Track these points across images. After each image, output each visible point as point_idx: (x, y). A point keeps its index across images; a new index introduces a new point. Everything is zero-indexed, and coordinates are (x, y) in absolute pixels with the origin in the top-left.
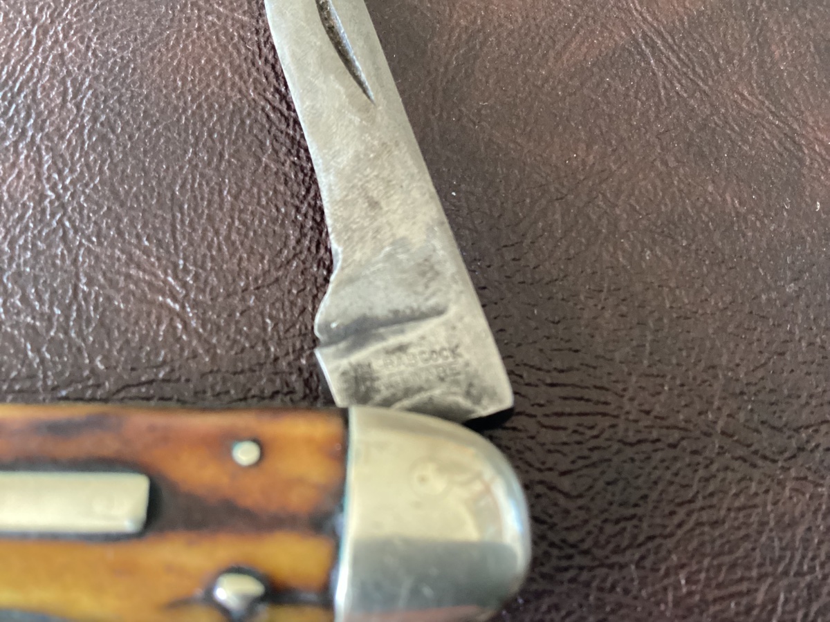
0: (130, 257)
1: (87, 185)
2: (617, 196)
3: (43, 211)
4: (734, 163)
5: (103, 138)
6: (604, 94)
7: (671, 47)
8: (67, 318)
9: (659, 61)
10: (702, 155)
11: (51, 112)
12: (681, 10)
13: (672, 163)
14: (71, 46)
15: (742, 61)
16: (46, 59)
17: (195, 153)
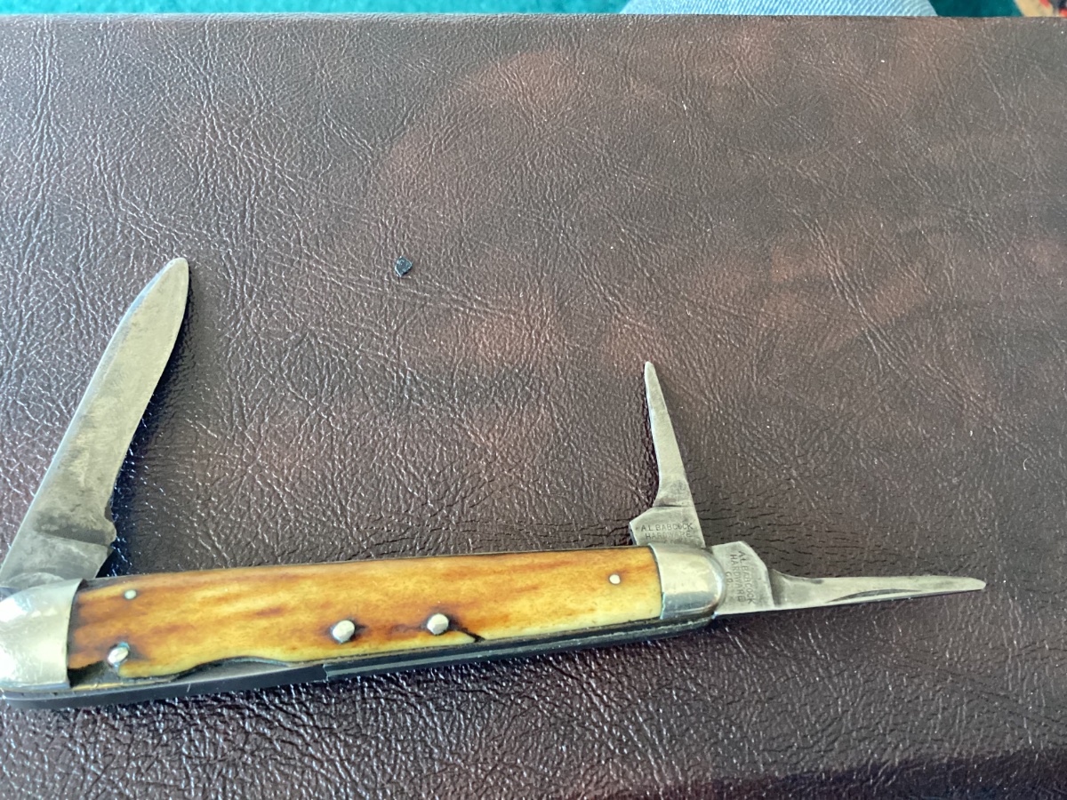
0: (607, 464)
1: (578, 424)
2: (858, 429)
3: (559, 438)
4: (922, 408)
5: (582, 397)
6: (847, 369)
7: (884, 338)
8: (582, 494)
9: (877, 346)
10: (903, 402)
11: (552, 382)
12: (890, 314)
13: (887, 409)
14: (555, 343)
15: (927, 346)
16: (543, 351)
17: (630, 406)
